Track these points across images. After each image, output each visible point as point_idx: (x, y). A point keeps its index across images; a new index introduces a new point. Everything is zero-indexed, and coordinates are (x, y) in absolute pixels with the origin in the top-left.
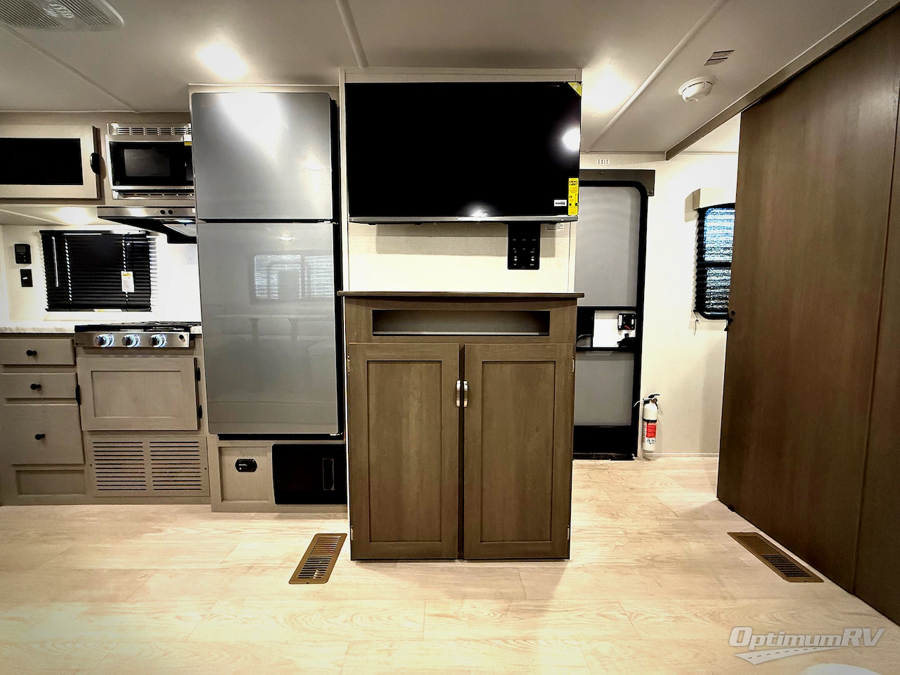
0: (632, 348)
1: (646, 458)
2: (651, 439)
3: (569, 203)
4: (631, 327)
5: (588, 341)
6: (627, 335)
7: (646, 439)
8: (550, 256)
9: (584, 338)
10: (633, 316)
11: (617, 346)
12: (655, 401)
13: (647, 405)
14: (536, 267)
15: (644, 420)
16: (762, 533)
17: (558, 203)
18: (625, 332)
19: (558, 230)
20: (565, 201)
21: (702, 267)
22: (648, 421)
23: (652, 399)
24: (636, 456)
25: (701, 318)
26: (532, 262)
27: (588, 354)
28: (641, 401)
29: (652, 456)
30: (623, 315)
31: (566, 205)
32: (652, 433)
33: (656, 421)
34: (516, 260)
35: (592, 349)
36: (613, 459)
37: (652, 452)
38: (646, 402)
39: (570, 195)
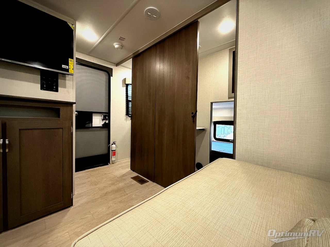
0: (107, 126)
1: (113, 163)
2: (114, 156)
3: (69, 68)
4: (106, 120)
5: (90, 124)
6: (105, 122)
7: (113, 157)
8: (64, 88)
9: (89, 123)
10: (107, 116)
11: (102, 126)
12: (115, 144)
13: (112, 145)
14: (57, 91)
15: (112, 150)
16: (139, 175)
17: (63, 66)
18: (104, 121)
19: (67, 78)
20: (68, 67)
21: (128, 101)
22: (113, 151)
23: (114, 143)
24: (110, 163)
25: (128, 117)
26: (54, 89)
27: (91, 129)
28: (111, 144)
29: (115, 162)
30: (103, 115)
31: (68, 68)
32: (114, 154)
33: (115, 150)
34: (45, 86)
35: (92, 127)
36: (101, 166)
37: (115, 161)
38: (112, 144)
39: (70, 64)
